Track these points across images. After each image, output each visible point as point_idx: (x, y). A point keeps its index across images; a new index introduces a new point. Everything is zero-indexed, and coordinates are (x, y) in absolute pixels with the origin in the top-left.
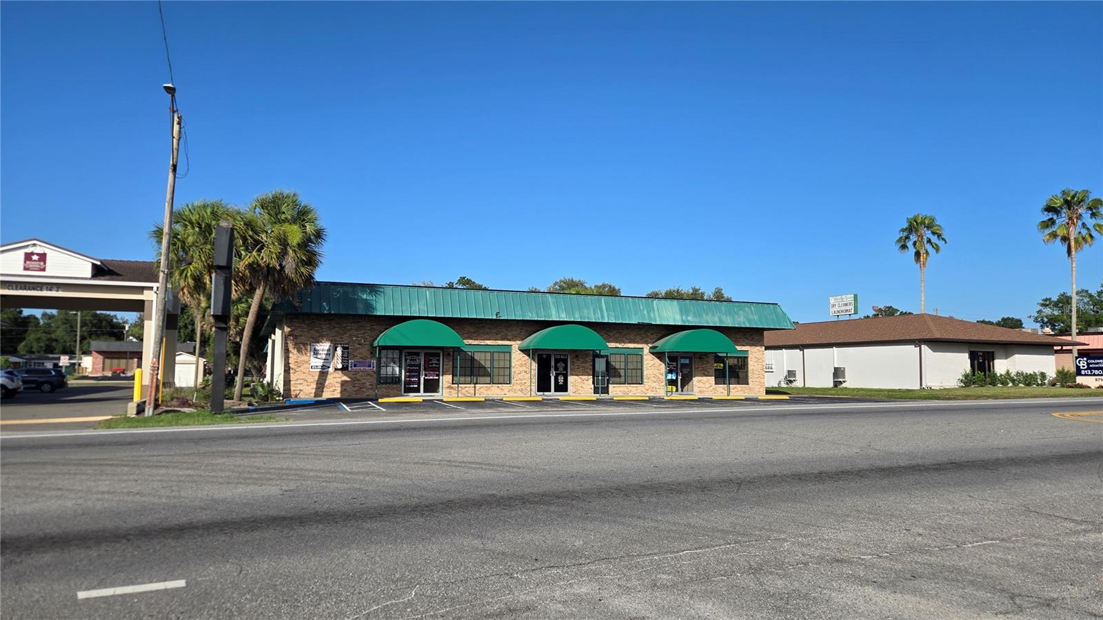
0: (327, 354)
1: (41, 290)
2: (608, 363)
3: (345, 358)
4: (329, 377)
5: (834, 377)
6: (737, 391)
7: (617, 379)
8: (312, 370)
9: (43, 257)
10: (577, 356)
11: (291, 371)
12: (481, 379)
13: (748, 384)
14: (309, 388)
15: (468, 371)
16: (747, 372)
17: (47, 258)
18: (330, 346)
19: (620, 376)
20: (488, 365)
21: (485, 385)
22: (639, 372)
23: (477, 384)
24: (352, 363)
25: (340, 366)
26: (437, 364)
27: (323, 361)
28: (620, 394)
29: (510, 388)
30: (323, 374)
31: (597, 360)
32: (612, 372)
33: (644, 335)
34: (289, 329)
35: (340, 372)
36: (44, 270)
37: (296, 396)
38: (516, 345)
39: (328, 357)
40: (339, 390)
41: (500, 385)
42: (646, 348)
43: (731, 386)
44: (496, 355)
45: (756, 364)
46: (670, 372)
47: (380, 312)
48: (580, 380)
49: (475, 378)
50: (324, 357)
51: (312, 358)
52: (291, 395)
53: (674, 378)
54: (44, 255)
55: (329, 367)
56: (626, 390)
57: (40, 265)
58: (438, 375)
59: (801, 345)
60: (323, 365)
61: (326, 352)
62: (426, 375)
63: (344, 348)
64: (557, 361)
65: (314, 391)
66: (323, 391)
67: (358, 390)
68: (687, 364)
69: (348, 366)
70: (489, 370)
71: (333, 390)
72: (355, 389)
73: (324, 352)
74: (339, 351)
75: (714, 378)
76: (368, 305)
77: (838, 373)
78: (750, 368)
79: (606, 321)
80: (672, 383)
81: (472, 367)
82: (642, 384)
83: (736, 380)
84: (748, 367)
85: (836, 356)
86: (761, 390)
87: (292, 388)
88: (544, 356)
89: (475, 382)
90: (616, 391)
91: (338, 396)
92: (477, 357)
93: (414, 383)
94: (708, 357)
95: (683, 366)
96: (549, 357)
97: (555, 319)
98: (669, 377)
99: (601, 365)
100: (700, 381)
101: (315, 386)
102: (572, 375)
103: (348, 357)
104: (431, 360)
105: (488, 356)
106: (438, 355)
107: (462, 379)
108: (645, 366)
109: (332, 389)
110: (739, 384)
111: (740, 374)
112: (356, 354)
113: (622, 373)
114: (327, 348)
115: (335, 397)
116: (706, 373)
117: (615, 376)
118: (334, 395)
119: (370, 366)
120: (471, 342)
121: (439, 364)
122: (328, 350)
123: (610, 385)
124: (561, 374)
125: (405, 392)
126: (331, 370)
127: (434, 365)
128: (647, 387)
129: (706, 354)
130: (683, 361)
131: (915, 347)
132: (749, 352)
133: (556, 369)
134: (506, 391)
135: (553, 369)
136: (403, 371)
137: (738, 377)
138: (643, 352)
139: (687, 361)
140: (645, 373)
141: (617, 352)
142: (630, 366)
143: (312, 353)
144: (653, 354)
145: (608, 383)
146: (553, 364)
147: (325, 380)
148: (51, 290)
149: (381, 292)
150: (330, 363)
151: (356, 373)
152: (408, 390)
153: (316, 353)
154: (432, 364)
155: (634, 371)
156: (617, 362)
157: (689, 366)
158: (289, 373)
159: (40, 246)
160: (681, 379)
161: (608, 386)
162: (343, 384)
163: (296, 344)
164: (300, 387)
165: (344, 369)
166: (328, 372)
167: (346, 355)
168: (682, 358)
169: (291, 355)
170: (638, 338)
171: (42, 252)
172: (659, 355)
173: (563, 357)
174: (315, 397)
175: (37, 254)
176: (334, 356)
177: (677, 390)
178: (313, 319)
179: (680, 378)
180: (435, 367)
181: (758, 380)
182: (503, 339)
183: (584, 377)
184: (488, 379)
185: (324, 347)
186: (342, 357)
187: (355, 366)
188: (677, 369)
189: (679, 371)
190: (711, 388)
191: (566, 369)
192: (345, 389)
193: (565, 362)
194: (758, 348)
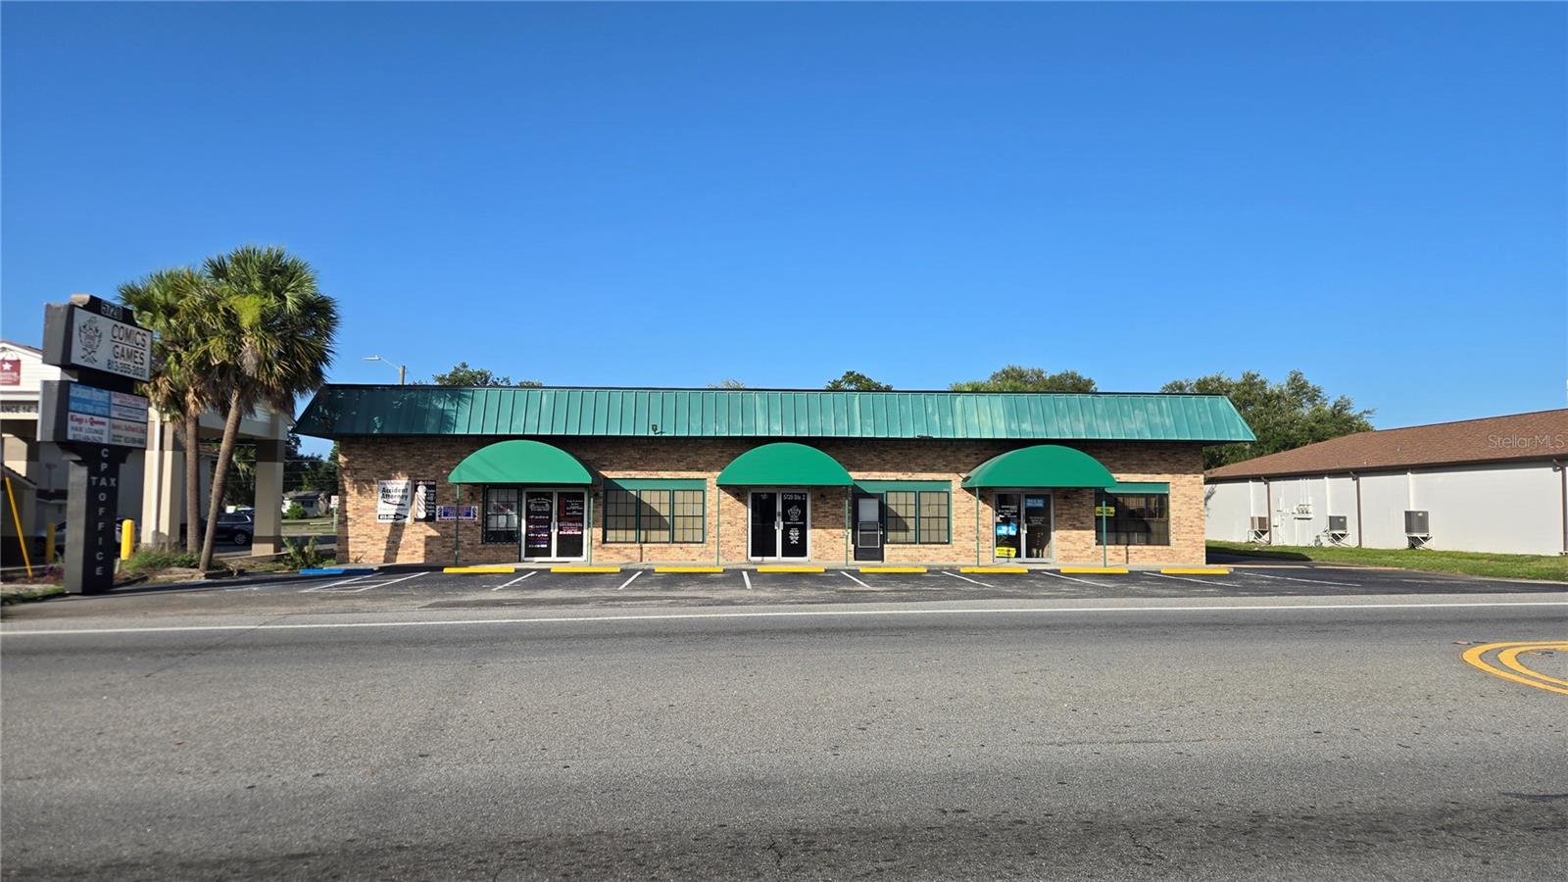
0: (402, 497)
1: (17, 411)
2: (883, 508)
3: (430, 503)
4: (406, 531)
5: (1409, 530)
6: (1142, 557)
7: (901, 535)
8: (379, 521)
9: (16, 365)
10: (822, 496)
11: (349, 523)
12: (654, 535)
13: (1168, 544)
14: (375, 549)
15: (632, 521)
16: (1168, 521)
17: (22, 367)
18: (407, 484)
19: (906, 529)
20: (665, 511)
21: (658, 545)
22: (943, 523)
23: (646, 542)
24: (440, 509)
25: (422, 515)
26: (577, 510)
27: (396, 507)
28: (905, 561)
29: (702, 550)
30: (397, 528)
31: (862, 502)
32: (891, 523)
33: (952, 458)
34: (346, 460)
35: (423, 524)
36: (17, 383)
37: (356, 561)
38: (712, 478)
39: (404, 501)
40: (422, 551)
41: (684, 545)
42: (956, 481)
43: (1129, 547)
44: (679, 496)
45: (1184, 507)
46: (1006, 522)
47: (461, 430)
48: (828, 537)
49: (643, 533)
50: (398, 501)
51: (380, 501)
52: (348, 559)
53: (1013, 533)
54: (18, 361)
55: (405, 517)
56: (916, 554)
57: (13, 377)
58: (581, 529)
59: (1352, 469)
60: (397, 514)
61: (401, 494)
62: (560, 529)
63: (428, 487)
64: (786, 505)
65: (383, 553)
66: (396, 554)
67: (450, 552)
68: (1040, 508)
69: (434, 514)
70: (667, 519)
71: (412, 552)
72: (446, 550)
73: (398, 494)
74: (421, 491)
75: (1094, 532)
76: (444, 419)
77: (1415, 522)
78: (1173, 515)
79: (857, 434)
80: (1012, 541)
81: (638, 516)
82: (948, 543)
83: (1143, 538)
84: (1168, 513)
85: (1412, 490)
86: (1197, 555)
87: (351, 549)
88: (764, 497)
89: (643, 539)
90: (899, 557)
91: (421, 561)
92: (646, 497)
93: (542, 540)
94: (1084, 496)
95: (1031, 512)
96: (773, 497)
97: (761, 433)
98: (1003, 530)
99: (869, 511)
100: (1065, 539)
101: (384, 546)
102: (813, 527)
103: (434, 501)
104: (569, 505)
105: (666, 496)
106: (581, 496)
107: (621, 534)
108: (953, 513)
109: (410, 550)
110: (1148, 544)
111: (1154, 527)
112: (447, 495)
113: (911, 523)
114: (403, 487)
115: (416, 562)
116: (1078, 525)
117: (896, 530)
118: (414, 559)
119: (468, 515)
120: (634, 474)
121: (583, 511)
122: (404, 491)
123: (885, 546)
124: (794, 526)
125: (526, 556)
126: (408, 521)
127: (574, 513)
128: (958, 550)
129: (1077, 490)
130: (1031, 503)
131: (1555, 470)
132: (1171, 486)
133: (786, 518)
134: (694, 555)
135: (779, 519)
136: (524, 522)
137: (1147, 530)
138: (950, 487)
139: (1040, 503)
140: (954, 524)
141: (899, 487)
142: (925, 513)
143: (381, 495)
144: (970, 490)
145: (884, 540)
146: (779, 508)
147: (400, 537)
148: (29, 411)
149: (469, 398)
150: (407, 509)
151: (447, 526)
152: (531, 553)
153: (386, 493)
154: (571, 511)
155: (934, 522)
156: (900, 504)
157: (1043, 512)
158: (347, 526)
159: (11, 350)
160: (1026, 535)
161: (882, 548)
162: (429, 540)
163: (355, 482)
164: (361, 547)
165: (429, 519)
166: (404, 524)
167: (431, 498)
168: (1028, 497)
169: (348, 499)
170: (940, 463)
171: (15, 359)
172: (984, 493)
173: (799, 498)
174: (385, 562)
175: (10, 362)
176: (413, 500)
177: (1018, 555)
178: (381, 443)
179: (1024, 532)
180: (576, 516)
181: (1188, 536)
182: (689, 469)
183: (836, 532)
184: (665, 535)
185: (399, 484)
186: (426, 500)
187: (446, 514)
188: (1019, 518)
189: (1023, 521)
190: (1089, 552)
191: (803, 517)
192: (431, 551)
193: (802, 505)
194: (1190, 477)
